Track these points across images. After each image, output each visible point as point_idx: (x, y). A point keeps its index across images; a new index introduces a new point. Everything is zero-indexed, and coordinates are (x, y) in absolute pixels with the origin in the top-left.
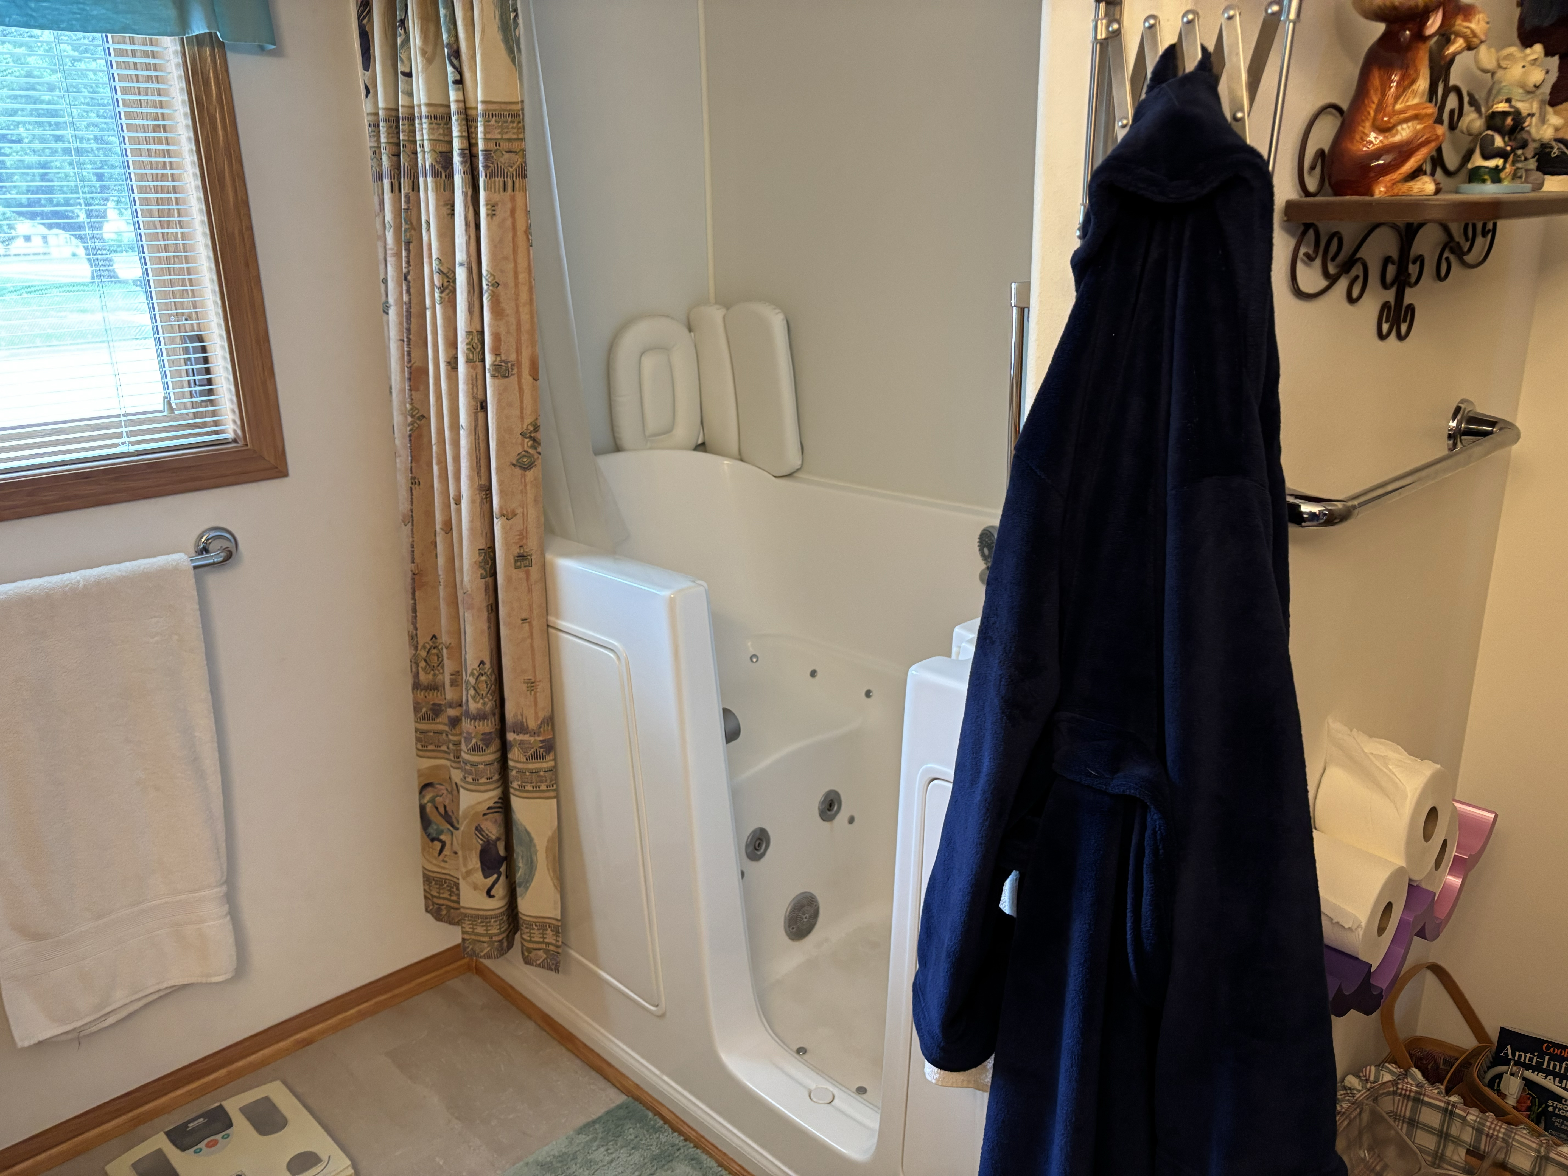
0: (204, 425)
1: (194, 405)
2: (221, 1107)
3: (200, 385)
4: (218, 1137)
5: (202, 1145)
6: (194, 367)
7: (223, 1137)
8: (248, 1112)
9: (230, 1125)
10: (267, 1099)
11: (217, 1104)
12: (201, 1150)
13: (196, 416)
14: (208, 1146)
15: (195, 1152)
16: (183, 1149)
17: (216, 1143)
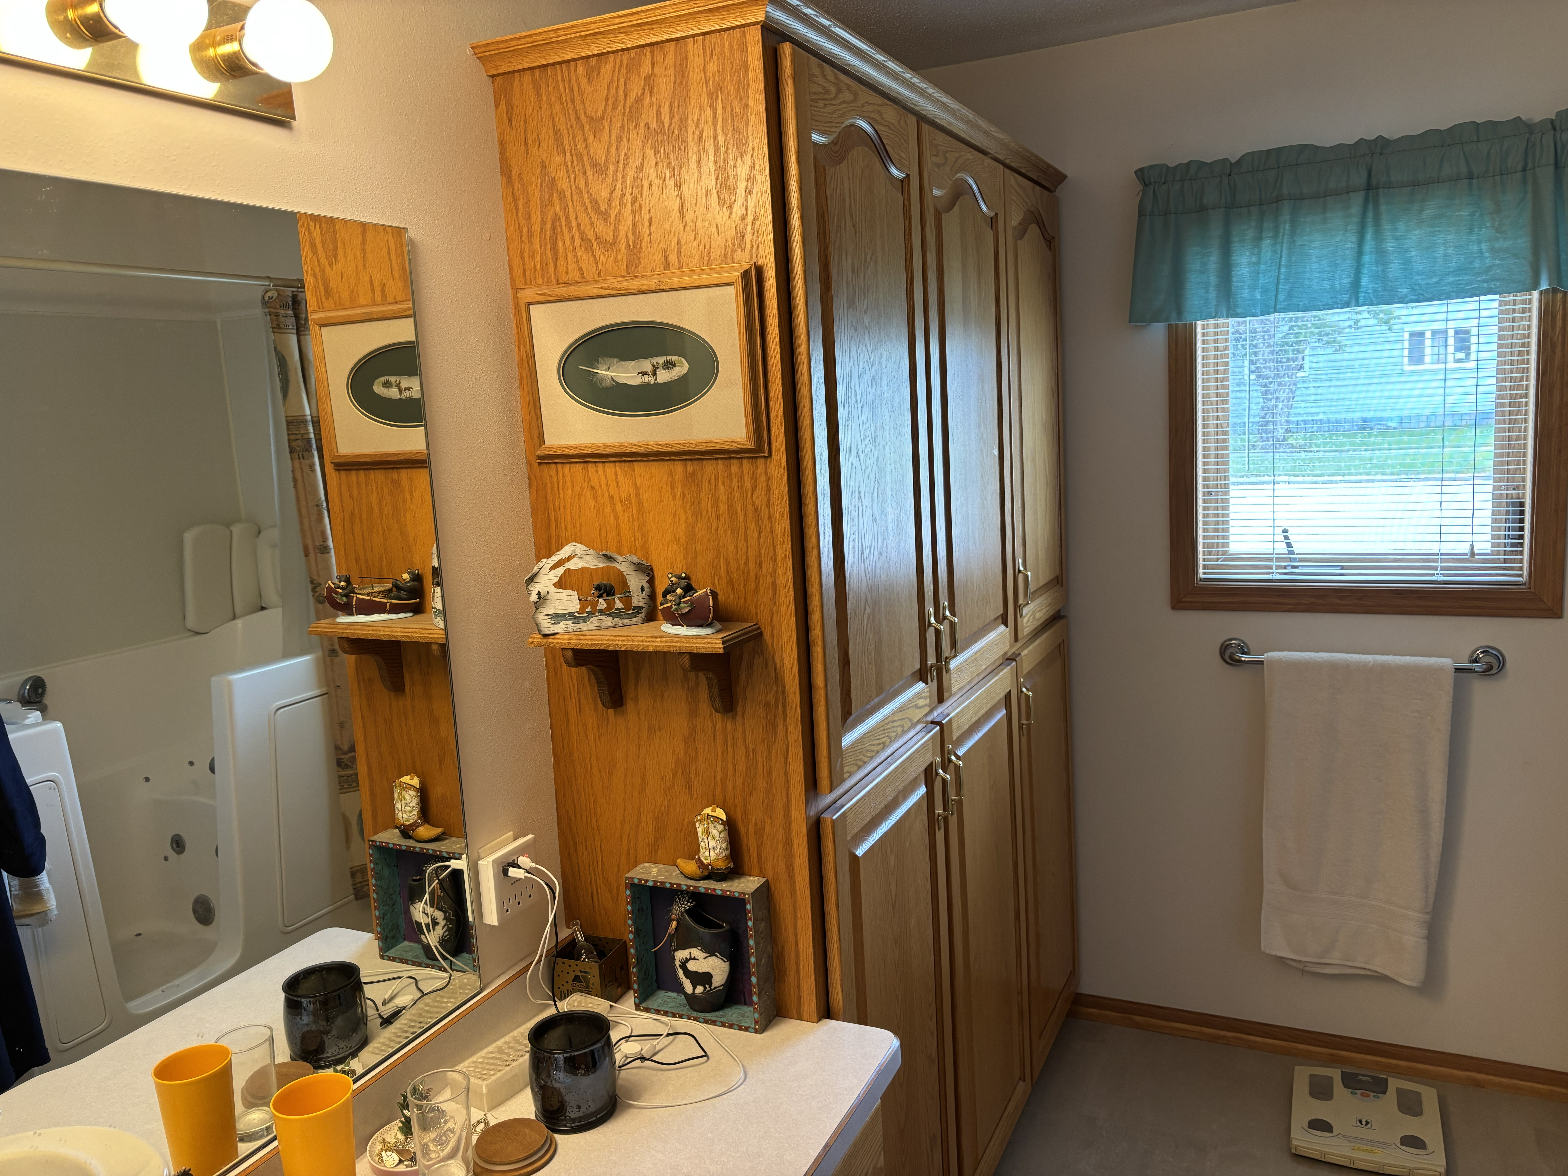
0: (1512, 569)
1: (1505, 553)
2: (1386, 1079)
3: (1512, 539)
4: (1372, 1094)
5: (1359, 1092)
6: (1510, 525)
7: (1374, 1096)
8: (1400, 1092)
9: (1384, 1093)
10: (1418, 1094)
11: (1385, 1077)
12: (1356, 1094)
13: (1505, 561)
14: (1362, 1094)
15: (1352, 1093)
16: (1346, 1086)
17: (1368, 1096)
